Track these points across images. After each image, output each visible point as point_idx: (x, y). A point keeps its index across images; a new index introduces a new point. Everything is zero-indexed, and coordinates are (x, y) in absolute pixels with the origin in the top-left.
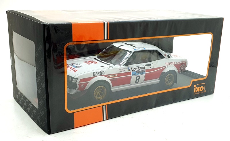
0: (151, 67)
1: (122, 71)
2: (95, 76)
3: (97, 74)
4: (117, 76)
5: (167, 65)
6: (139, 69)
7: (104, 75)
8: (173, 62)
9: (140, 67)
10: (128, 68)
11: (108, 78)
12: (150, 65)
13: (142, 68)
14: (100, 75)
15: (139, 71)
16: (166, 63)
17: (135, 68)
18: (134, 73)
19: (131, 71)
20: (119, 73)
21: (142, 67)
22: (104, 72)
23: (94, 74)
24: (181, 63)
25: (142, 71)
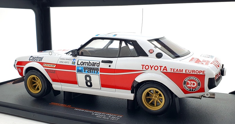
0: (110, 66)
1: (63, 62)
2: (31, 61)
3: (33, 59)
4: (55, 67)
5: (144, 69)
6: (90, 64)
7: (40, 61)
8: (161, 67)
9: (91, 62)
10: (74, 60)
11: (44, 67)
12: (111, 62)
13: (94, 64)
14: (35, 61)
15: (88, 68)
16: (143, 65)
17: (84, 61)
18: (80, 69)
19: (76, 65)
20: (59, 63)
21: (95, 62)
22: (41, 58)
23: (31, 58)
24: (184, 72)
25: (94, 69)
